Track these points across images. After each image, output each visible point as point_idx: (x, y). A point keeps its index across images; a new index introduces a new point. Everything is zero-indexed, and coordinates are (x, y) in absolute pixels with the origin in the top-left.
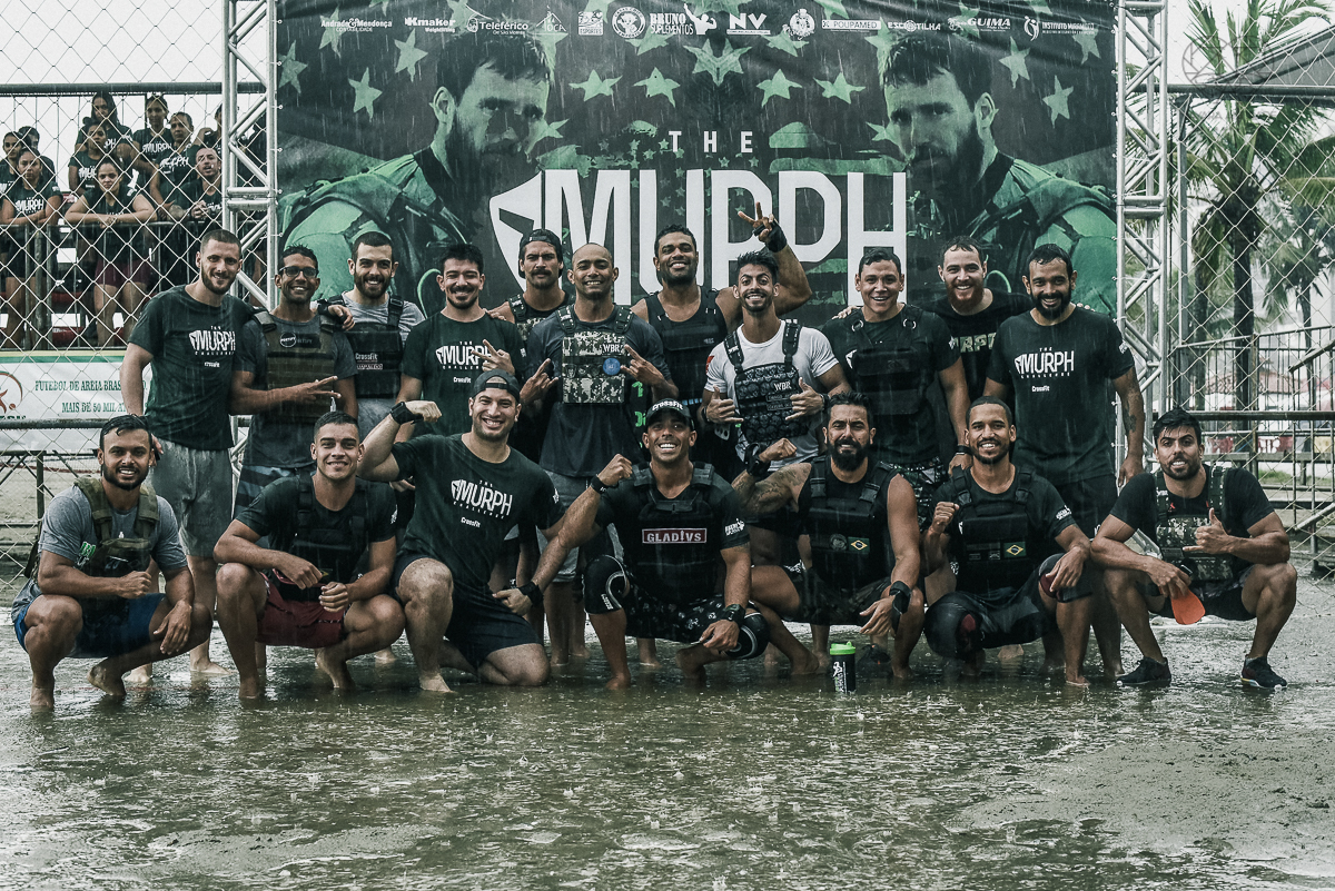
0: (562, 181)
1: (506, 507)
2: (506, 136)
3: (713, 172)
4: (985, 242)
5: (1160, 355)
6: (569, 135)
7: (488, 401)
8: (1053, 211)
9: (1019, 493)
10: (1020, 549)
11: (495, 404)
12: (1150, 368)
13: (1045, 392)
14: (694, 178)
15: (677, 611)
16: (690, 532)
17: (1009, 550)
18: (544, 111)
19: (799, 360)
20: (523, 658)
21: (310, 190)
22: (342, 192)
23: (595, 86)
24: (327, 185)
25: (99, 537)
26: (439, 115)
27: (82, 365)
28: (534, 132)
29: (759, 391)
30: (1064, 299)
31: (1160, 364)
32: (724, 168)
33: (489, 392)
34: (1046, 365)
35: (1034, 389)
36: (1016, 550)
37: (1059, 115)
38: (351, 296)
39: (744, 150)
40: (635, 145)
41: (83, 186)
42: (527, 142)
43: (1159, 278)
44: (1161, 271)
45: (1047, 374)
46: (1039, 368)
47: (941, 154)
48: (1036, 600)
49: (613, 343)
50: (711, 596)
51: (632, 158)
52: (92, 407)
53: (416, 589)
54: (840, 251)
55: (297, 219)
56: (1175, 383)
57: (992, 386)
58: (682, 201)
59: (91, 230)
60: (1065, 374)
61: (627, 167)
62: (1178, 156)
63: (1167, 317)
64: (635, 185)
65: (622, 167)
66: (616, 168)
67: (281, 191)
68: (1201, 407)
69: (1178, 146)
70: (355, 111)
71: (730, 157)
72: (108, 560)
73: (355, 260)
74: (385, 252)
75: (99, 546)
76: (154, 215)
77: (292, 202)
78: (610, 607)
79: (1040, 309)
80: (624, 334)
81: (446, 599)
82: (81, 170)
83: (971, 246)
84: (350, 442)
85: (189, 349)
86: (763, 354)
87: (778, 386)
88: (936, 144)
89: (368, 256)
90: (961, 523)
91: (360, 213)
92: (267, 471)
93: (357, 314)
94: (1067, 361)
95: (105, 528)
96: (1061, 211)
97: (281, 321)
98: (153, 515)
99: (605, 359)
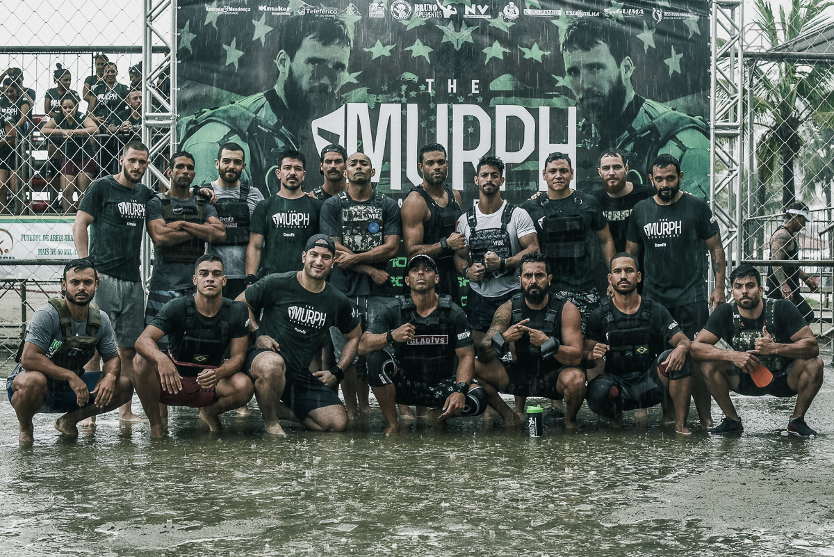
0: (358, 110)
1: (322, 321)
2: (322, 82)
3: (454, 105)
4: (626, 151)
5: (737, 224)
6: (362, 81)
7: (316, 255)
8: (670, 132)
9: (644, 314)
10: (645, 349)
11: (320, 257)
12: (730, 232)
13: (663, 247)
14: (442, 109)
15: (428, 386)
16: (437, 337)
17: (638, 350)
18: (347, 66)
19: (510, 228)
20: (331, 414)
21: (198, 115)
22: (218, 117)
23: (379, 50)
24: (209, 112)
26: (280, 68)
27: (51, 225)
28: (340, 78)
29: (483, 245)
30: (675, 190)
31: (737, 230)
32: (461, 103)
33: (316, 249)
34: (663, 230)
35: (656, 245)
36: (641, 350)
37: (674, 71)
38: (217, 183)
39: (473, 91)
40: (404, 88)
41: (53, 111)
42: (336, 85)
43: (737, 175)
44: (738, 171)
45: (665, 236)
46: (659, 232)
47: (599, 95)
48: (656, 378)
49: (374, 213)
50: (449, 377)
51: (402, 96)
52: (57, 251)
53: (261, 371)
54: (534, 156)
55: (189, 133)
56: (745, 243)
57: (631, 245)
58: (434, 124)
59: (57, 139)
60: (676, 235)
61: (400, 102)
62: (748, 97)
63: (741, 201)
64: (404, 114)
65: (395, 102)
66: (392, 102)
67: (179, 116)
68: (760, 257)
69: (748, 92)
70: (227, 65)
71: (465, 95)
72: (70, 350)
73: (219, 160)
74: (238, 154)
75: (65, 341)
76: (98, 130)
77: (186, 122)
78: (385, 382)
79: (660, 196)
80: (380, 207)
81: (281, 377)
82: (52, 101)
83: (617, 154)
84: (218, 273)
85: (118, 214)
86: (489, 221)
87: (495, 243)
88: (596, 89)
89: (228, 157)
90: (607, 334)
91: (230, 130)
92: (166, 293)
93: (220, 193)
94: (677, 227)
95: (68, 329)
96: (675, 132)
97: (172, 199)
98: (97, 322)
99: (369, 223)
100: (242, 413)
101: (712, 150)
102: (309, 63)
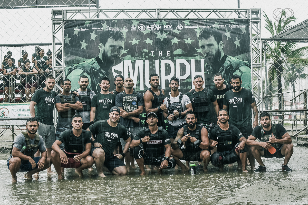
0: (128, 63)
1: (117, 137)
2: (115, 53)
3: (161, 60)
4: (222, 74)
5: (262, 98)
6: (129, 53)
7: (113, 114)
9: (230, 130)
11: (115, 115)
12: (259, 101)
13: (236, 107)
14: (157, 61)
15: (155, 158)
16: (158, 141)
17: (228, 143)
18: (124, 48)
19: (182, 102)
20: (121, 169)
21: (72, 66)
22: (79, 66)
23: (135, 42)
24: (76, 65)
25: (27, 144)
26: (100, 49)
27: (22, 106)
28: (121, 52)
29: (173, 108)
30: (239, 87)
31: (262, 100)
32: (164, 59)
33: (114, 112)
34: (236, 101)
35: (233, 106)
36: (230, 143)
37: (238, 46)
38: (79, 90)
39: (168, 55)
40: (144, 54)
42: (120, 54)
43: (261, 81)
44: (261, 79)
45: (236, 103)
46: (234, 102)
48: (235, 153)
49: (134, 98)
50: (162, 155)
51: (143, 57)
52: (24, 115)
53: (96, 155)
54: (190, 77)
56: (265, 104)
57: (225, 106)
58: (154, 67)
59: (23, 76)
60: (240, 103)
61: (142, 59)
62: (264, 54)
63: (263, 90)
64: (144, 63)
66: (140, 60)
67: (65, 67)
68: (271, 109)
69: (264, 52)
70: (82, 48)
71: (165, 56)
72: (29, 149)
73: (80, 81)
74: (86, 79)
75: (27, 146)
76: (37, 72)
77: (68, 69)
78: (140, 157)
79: (234, 89)
80: (136, 96)
81: (103, 157)
82: (21, 63)
83: (220, 75)
85: (45, 102)
86: (174, 100)
87: (177, 107)
88: (211, 53)
89: (83, 80)
90: (218, 137)
91: (83, 71)
92: (62, 129)
93: (80, 93)
94: (240, 100)
95: (28, 142)
96: (238, 67)
97: (64, 96)
98: (38, 139)
99: (133, 102)
100: (90, 169)
102: (110, 47)
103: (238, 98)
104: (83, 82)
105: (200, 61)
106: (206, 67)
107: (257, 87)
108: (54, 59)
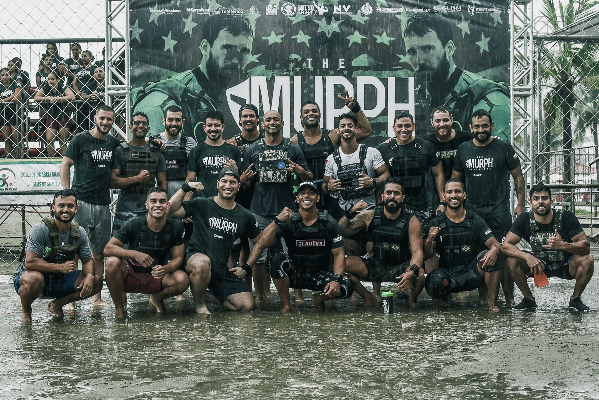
0: (259, 81)
1: (234, 229)
2: (233, 62)
3: (327, 77)
4: (451, 108)
5: (530, 159)
6: (261, 61)
7: (225, 181)
8: (482, 94)
9: (468, 223)
10: (469, 248)
11: (228, 183)
12: (526, 165)
13: (479, 177)
14: (319, 80)
15: (312, 277)
16: (317, 241)
17: (463, 249)
18: (251, 50)
19: (367, 162)
20: (242, 298)
21: (145, 86)
22: (159, 87)
23: (274, 39)
24: (153, 84)
25: (53, 244)
26: (203, 52)
27: (42, 165)
28: (246, 59)
29: (349, 176)
30: (488, 134)
31: (530, 163)
32: (332, 76)
33: (226, 177)
35: (474, 175)
36: (466, 248)
37: (484, 50)
38: (164, 134)
39: (341, 67)
40: (291, 65)
41: (43, 85)
42: (243, 64)
43: (530, 124)
44: (531, 121)
45: (481, 169)
47: (430, 68)
48: (476, 271)
49: (281, 155)
50: (327, 270)
51: (290, 71)
52: (47, 184)
53: (194, 267)
54: (385, 113)
55: (139, 100)
56: (536, 172)
57: (456, 174)
58: (313, 91)
59: (46, 105)
60: (489, 169)
61: (288, 75)
62: (537, 66)
63: (533, 142)
64: (291, 84)
65: (286, 75)
66: (283, 76)
67: (132, 87)
68: (548, 182)
69: (537, 63)
70: (165, 50)
71: (335, 70)
72: (57, 255)
73: (165, 118)
74: (179, 115)
75: (53, 249)
77: (137, 92)
78: (282, 276)
79: (477, 139)
80: (286, 151)
81: (208, 271)
82: (42, 78)
83: (446, 111)
84: (163, 200)
85: (92, 159)
86: (351, 159)
87: (357, 174)
88: (428, 64)
89: (171, 117)
90: (441, 236)
91: (167, 97)
92: (127, 214)
93: (167, 143)
94: (489, 163)
95: (56, 240)
96: (485, 94)
97: (132, 146)
98: (78, 235)
99: (278, 162)
101: (512, 106)
102: (222, 49)
103: (485, 159)
104: (171, 120)
105: (406, 81)
106: (419, 93)
107: (522, 136)
108: (109, 71)
